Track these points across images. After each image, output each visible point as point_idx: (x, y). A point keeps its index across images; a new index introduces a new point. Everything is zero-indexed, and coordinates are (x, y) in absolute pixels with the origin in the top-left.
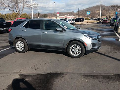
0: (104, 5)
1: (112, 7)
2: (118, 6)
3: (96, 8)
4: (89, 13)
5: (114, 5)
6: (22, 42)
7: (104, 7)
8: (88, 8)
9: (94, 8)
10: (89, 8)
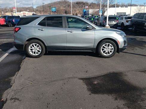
0: (68, 1)
1: (77, 3)
2: (83, 3)
3: (59, 4)
4: (54, 10)
5: (79, 1)
6: (38, 45)
7: (68, 4)
8: (49, 4)
9: (57, 4)
10: (52, 3)
